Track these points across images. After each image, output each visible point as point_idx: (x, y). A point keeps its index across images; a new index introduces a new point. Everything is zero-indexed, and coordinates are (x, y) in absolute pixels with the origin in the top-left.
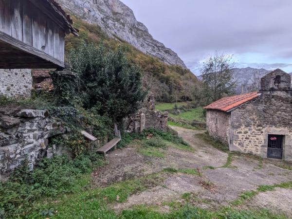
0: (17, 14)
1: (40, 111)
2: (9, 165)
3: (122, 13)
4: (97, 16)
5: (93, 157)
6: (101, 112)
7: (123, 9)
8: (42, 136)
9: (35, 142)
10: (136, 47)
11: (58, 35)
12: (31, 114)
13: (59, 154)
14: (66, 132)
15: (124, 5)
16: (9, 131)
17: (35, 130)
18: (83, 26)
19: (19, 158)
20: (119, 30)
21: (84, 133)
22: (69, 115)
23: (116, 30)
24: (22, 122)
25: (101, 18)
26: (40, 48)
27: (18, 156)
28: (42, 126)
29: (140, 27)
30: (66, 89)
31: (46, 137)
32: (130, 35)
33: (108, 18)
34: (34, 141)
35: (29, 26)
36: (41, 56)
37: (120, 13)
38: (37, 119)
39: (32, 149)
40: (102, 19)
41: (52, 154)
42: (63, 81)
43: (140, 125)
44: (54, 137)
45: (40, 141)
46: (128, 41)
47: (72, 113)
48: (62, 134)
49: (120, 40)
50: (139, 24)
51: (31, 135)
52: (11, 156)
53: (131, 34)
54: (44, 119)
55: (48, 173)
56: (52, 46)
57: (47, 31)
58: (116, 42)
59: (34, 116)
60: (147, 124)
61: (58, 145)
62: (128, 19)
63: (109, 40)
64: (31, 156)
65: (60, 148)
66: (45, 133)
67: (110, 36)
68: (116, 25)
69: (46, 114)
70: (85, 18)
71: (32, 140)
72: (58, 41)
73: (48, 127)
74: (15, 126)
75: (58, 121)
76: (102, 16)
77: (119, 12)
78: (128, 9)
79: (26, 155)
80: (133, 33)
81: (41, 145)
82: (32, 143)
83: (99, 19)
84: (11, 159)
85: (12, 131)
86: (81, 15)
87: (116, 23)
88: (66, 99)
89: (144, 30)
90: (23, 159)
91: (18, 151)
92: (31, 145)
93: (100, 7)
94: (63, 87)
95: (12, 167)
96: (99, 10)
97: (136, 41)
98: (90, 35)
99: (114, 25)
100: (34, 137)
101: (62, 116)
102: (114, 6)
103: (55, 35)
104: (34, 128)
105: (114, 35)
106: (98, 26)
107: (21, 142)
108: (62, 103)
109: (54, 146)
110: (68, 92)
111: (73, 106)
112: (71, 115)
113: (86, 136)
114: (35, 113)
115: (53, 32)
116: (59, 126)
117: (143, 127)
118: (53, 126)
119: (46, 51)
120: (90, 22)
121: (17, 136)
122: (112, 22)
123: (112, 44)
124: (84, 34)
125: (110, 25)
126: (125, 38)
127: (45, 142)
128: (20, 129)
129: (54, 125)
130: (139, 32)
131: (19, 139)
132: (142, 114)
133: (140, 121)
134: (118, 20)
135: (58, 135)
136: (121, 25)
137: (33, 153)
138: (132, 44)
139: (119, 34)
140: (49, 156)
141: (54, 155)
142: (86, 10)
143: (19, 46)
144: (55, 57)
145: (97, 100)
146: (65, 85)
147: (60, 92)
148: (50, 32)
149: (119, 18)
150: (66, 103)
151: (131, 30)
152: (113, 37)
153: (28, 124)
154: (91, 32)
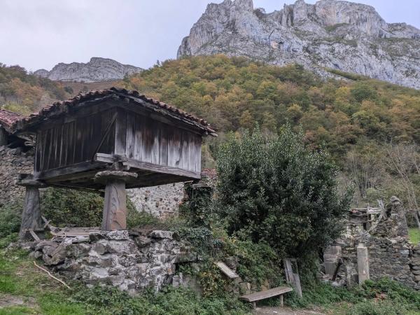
0: (156, 141)
1: (168, 232)
2: (140, 282)
3: (348, 22)
4: (295, 46)
5: (230, 303)
6: (256, 237)
7: (349, 14)
8: (169, 260)
9: (162, 266)
10: (393, 81)
11: (193, 143)
12: (159, 234)
13: (185, 285)
14: (197, 261)
15: (352, 4)
16: (142, 250)
17: (162, 252)
18: (269, 76)
19: (148, 278)
20: (343, 59)
21: (221, 265)
22: (200, 238)
23: (337, 61)
24: (152, 242)
25: (304, 47)
26: (174, 165)
27: (148, 276)
28: (169, 248)
29: (398, 35)
30: (202, 206)
31: (173, 261)
32: (373, 60)
33: (316, 43)
34: (161, 263)
35: (165, 147)
36: (174, 173)
37: (344, 24)
38: (165, 240)
39: (159, 272)
40: (306, 49)
41: (177, 283)
42: (198, 196)
43: (357, 271)
44: (181, 263)
45: (167, 264)
46: (370, 73)
47: (203, 236)
48: (192, 262)
49: (348, 77)
50: (393, 27)
51: (159, 257)
52: (143, 274)
53: (374, 57)
54: (171, 241)
55: (168, 299)
56: (186, 157)
57: (182, 144)
58: (338, 85)
59: (162, 236)
60: (373, 270)
61: (185, 274)
62: (365, 28)
63: (320, 84)
64: (158, 280)
65: (188, 279)
66: (172, 257)
67: (324, 75)
68: (337, 50)
69: (175, 236)
70: (273, 59)
71: (159, 262)
72: (194, 150)
73: (175, 251)
74: (147, 245)
75: (186, 245)
76: (305, 43)
77: (341, 21)
78: (361, 7)
79: (153, 277)
80: (380, 52)
81: (167, 270)
82: (159, 265)
83: (300, 51)
84: (142, 277)
85: (145, 250)
86: (265, 57)
87: (336, 45)
88: (200, 219)
89: (409, 36)
90: (151, 280)
91: (148, 271)
92: (159, 268)
93: (299, 28)
94: (198, 203)
95: (143, 285)
96: (298, 35)
97: (390, 68)
98: (281, 86)
99: (333, 51)
100: (162, 260)
101: (191, 239)
102: (328, 17)
103: (190, 144)
104: (162, 249)
105: (333, 72)
106: (297, 65)
107: (150, 262)
108: (196, 223)
109: (181, 274)
110: (204, 209)
111: (208, 227)
112: (202, 238)
113: (222, 269)
114: (163, 234)
115: (188, 143)
116: (187, 250)
117: (365, 276)
118: (181, 251)
119: (180, 166)
120: (281, 64)
121: (148, 256)
122: (327, 47)
123: (328, 91)
124: (271, 88)
125: (322, 55)
126: (360, 70)
127: (172, 268)
128: (151, 249)
129: (182, 249)
130: (397, 47)
131: (149, 259)
132: (360, 246)
133: (355, 262)
134: (339, 40)
135: (186, 262)
136: (348, 47)
137: (159, 276)
138: (381, 78)
139: (345, 67)
140: (175, 284)
141: (179, 284)
142: (274, 45)
143: (156, 170)
144: (190, 169)
145: (248, 218)
146: (200, 200)
147: (195, 209)
148: (185, 144)
149: (340, 33)
150: (200, 222)
151: (374, 47)
152: (331, 76)
153: (157, 245)
154: (283, 80)
